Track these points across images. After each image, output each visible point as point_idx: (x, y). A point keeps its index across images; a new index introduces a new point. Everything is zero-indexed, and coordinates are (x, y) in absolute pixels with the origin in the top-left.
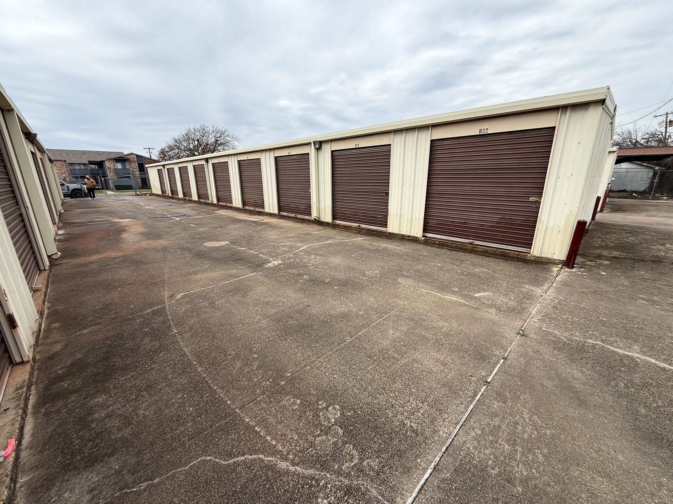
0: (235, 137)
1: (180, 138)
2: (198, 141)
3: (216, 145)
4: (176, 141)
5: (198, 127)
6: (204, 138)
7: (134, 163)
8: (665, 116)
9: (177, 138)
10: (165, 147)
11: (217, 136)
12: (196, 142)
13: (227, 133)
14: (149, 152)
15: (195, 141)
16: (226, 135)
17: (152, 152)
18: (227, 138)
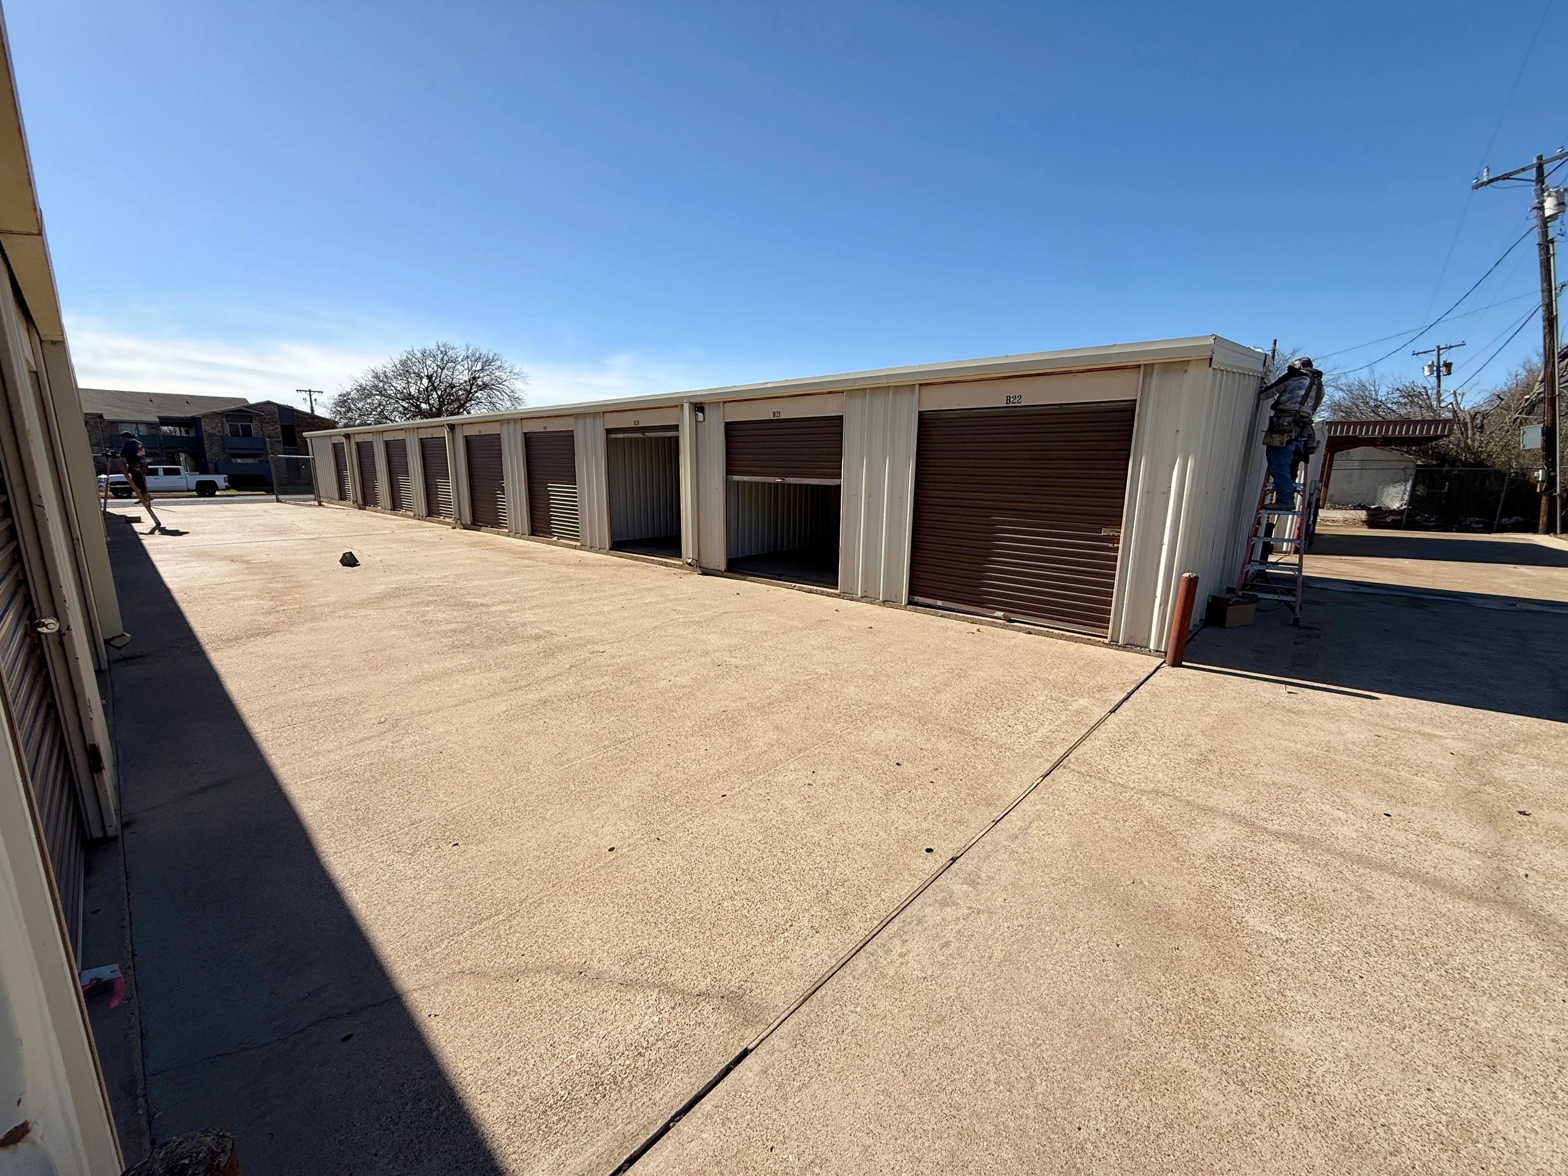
0: (516, 371)
1: (387, 370)
2: (429, 377)
3: (471, 389)
4: (377, 376)
5: (431, 346)
6: (445, 371)
7: (273, 425)
8: (1435, 353)
9: (379, 370)
10: (349, 390)
11: (474, 368)
12: (425, 381)
13: (498, 363)
14: (308, 399)
15: (421, 378)
16: (496, 367)
17: (315, 400)
18: (498, 374)
